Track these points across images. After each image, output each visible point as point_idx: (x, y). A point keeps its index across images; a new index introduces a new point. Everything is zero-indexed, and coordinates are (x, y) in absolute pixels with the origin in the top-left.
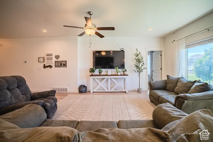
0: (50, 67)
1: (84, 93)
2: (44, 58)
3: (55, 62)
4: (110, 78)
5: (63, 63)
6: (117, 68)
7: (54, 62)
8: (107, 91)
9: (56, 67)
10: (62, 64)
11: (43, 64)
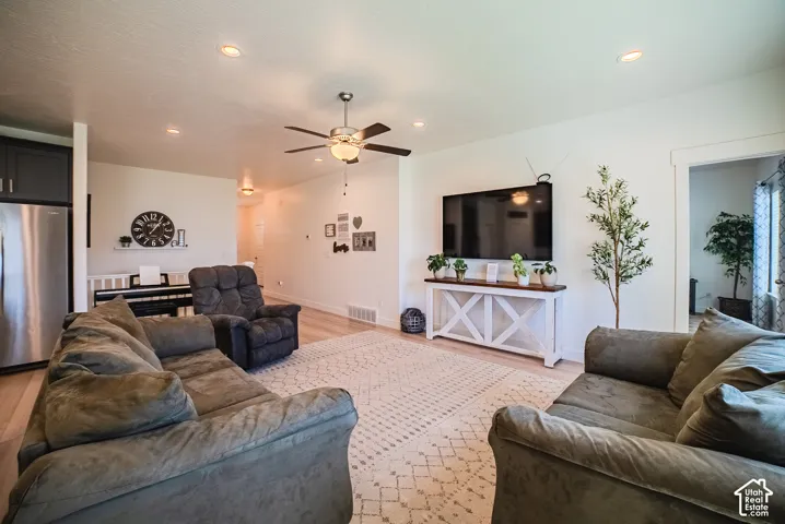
0: (345, 248)
1: (414, 336)
2: (334, 225)
3: (354, 235)
4: (493, 295)
5: (368, 239)
6: (518, 256)
7: (351, 237)
8: (479, 341)
9: (354, 249)
10: (367, 242)
11: (332, 241)
